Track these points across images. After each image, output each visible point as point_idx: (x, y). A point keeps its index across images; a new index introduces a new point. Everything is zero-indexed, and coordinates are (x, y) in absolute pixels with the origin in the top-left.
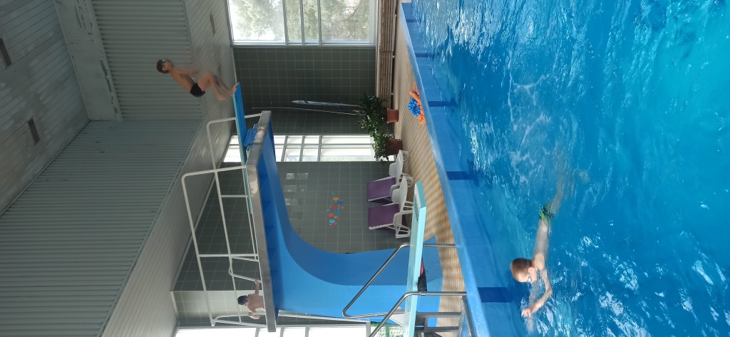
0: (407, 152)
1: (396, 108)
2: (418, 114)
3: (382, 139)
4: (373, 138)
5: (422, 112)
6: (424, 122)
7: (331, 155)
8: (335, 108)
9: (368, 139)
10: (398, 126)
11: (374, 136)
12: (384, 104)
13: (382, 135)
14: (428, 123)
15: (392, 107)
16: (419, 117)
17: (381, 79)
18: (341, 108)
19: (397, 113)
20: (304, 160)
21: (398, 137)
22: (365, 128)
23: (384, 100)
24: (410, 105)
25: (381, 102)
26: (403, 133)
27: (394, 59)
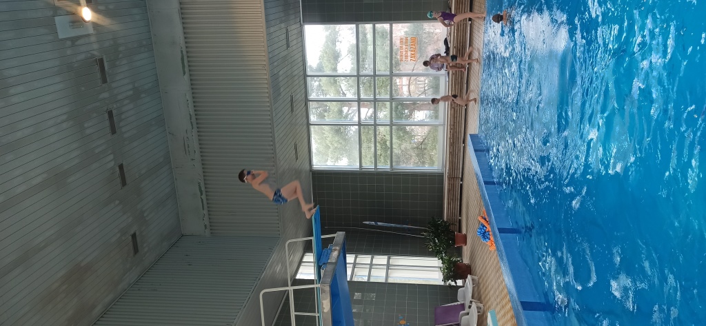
0: (476, 278)
1: (464, 232)
2: (487, 240)
3: (451, 263)
4: (441, 261)
5: (492, 238)
6: (493, 248)
7: (398, 277)
8: (403, 230)
9: (435, 262)
10: (466, 250)
11: (442, 258)
12: (451, 228)
13: (450, 258)
14: (498, 249)
15: (460, 231)
16: (489, 243)
17: (448, 204)
18: (409, 230)
19: (465, 237)
20: (372, 280)
21: (466, 261)
22: (433, 251)
23: (452, 224)
24: (479, 230)
25: (449, 225)
26: (472, 257)
27: (461, 185)
